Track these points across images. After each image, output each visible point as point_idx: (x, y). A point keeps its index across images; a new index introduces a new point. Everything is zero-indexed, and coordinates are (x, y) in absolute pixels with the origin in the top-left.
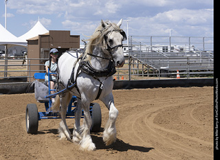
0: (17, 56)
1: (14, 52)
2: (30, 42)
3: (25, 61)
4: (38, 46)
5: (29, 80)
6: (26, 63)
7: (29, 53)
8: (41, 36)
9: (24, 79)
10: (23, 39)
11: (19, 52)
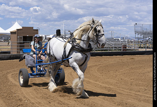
0: (5, 40)
1: (4, 38)
2: (12, 33)
3: (9, 43)
4: (16, 35)
5: (11, 53)
6: (10, 44)
7: (11, 39)
8: (18, 30)
9: (9, 52)
10: (8, 31)
11: (6, 38)
